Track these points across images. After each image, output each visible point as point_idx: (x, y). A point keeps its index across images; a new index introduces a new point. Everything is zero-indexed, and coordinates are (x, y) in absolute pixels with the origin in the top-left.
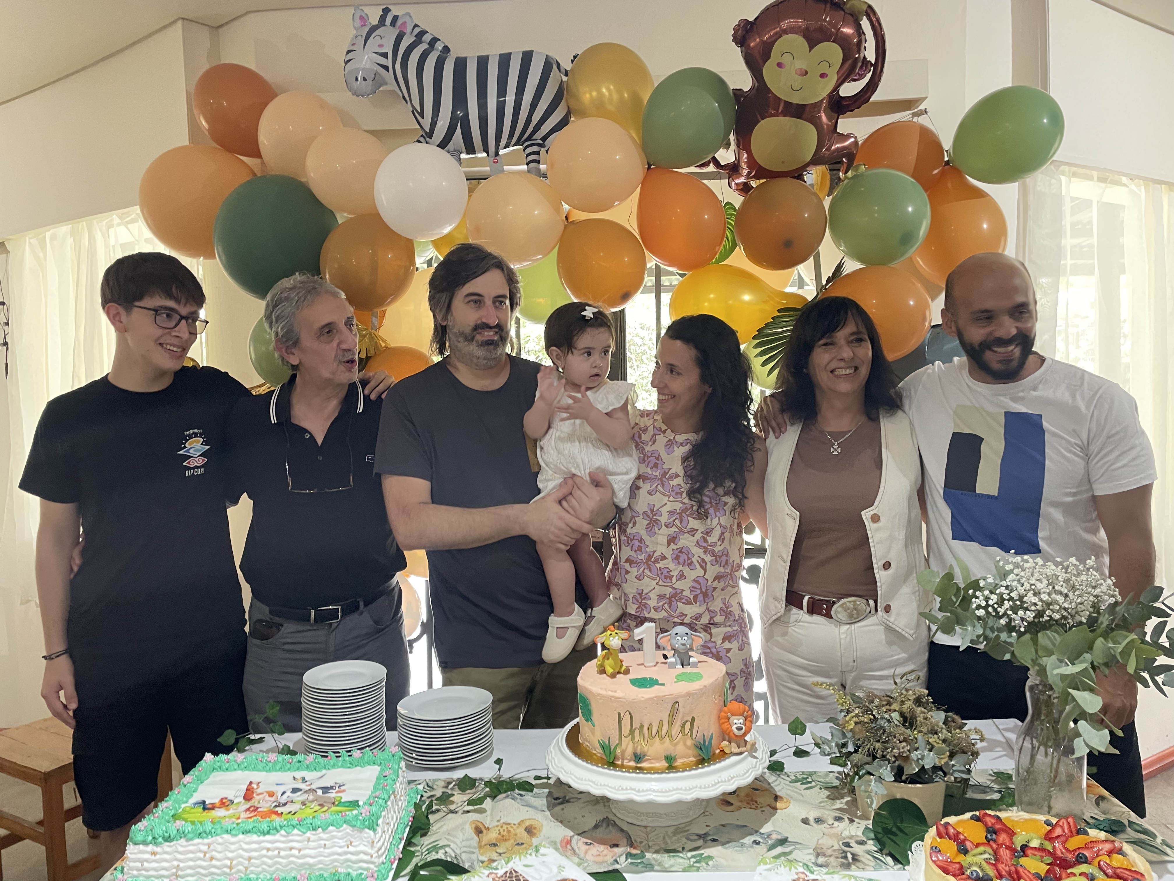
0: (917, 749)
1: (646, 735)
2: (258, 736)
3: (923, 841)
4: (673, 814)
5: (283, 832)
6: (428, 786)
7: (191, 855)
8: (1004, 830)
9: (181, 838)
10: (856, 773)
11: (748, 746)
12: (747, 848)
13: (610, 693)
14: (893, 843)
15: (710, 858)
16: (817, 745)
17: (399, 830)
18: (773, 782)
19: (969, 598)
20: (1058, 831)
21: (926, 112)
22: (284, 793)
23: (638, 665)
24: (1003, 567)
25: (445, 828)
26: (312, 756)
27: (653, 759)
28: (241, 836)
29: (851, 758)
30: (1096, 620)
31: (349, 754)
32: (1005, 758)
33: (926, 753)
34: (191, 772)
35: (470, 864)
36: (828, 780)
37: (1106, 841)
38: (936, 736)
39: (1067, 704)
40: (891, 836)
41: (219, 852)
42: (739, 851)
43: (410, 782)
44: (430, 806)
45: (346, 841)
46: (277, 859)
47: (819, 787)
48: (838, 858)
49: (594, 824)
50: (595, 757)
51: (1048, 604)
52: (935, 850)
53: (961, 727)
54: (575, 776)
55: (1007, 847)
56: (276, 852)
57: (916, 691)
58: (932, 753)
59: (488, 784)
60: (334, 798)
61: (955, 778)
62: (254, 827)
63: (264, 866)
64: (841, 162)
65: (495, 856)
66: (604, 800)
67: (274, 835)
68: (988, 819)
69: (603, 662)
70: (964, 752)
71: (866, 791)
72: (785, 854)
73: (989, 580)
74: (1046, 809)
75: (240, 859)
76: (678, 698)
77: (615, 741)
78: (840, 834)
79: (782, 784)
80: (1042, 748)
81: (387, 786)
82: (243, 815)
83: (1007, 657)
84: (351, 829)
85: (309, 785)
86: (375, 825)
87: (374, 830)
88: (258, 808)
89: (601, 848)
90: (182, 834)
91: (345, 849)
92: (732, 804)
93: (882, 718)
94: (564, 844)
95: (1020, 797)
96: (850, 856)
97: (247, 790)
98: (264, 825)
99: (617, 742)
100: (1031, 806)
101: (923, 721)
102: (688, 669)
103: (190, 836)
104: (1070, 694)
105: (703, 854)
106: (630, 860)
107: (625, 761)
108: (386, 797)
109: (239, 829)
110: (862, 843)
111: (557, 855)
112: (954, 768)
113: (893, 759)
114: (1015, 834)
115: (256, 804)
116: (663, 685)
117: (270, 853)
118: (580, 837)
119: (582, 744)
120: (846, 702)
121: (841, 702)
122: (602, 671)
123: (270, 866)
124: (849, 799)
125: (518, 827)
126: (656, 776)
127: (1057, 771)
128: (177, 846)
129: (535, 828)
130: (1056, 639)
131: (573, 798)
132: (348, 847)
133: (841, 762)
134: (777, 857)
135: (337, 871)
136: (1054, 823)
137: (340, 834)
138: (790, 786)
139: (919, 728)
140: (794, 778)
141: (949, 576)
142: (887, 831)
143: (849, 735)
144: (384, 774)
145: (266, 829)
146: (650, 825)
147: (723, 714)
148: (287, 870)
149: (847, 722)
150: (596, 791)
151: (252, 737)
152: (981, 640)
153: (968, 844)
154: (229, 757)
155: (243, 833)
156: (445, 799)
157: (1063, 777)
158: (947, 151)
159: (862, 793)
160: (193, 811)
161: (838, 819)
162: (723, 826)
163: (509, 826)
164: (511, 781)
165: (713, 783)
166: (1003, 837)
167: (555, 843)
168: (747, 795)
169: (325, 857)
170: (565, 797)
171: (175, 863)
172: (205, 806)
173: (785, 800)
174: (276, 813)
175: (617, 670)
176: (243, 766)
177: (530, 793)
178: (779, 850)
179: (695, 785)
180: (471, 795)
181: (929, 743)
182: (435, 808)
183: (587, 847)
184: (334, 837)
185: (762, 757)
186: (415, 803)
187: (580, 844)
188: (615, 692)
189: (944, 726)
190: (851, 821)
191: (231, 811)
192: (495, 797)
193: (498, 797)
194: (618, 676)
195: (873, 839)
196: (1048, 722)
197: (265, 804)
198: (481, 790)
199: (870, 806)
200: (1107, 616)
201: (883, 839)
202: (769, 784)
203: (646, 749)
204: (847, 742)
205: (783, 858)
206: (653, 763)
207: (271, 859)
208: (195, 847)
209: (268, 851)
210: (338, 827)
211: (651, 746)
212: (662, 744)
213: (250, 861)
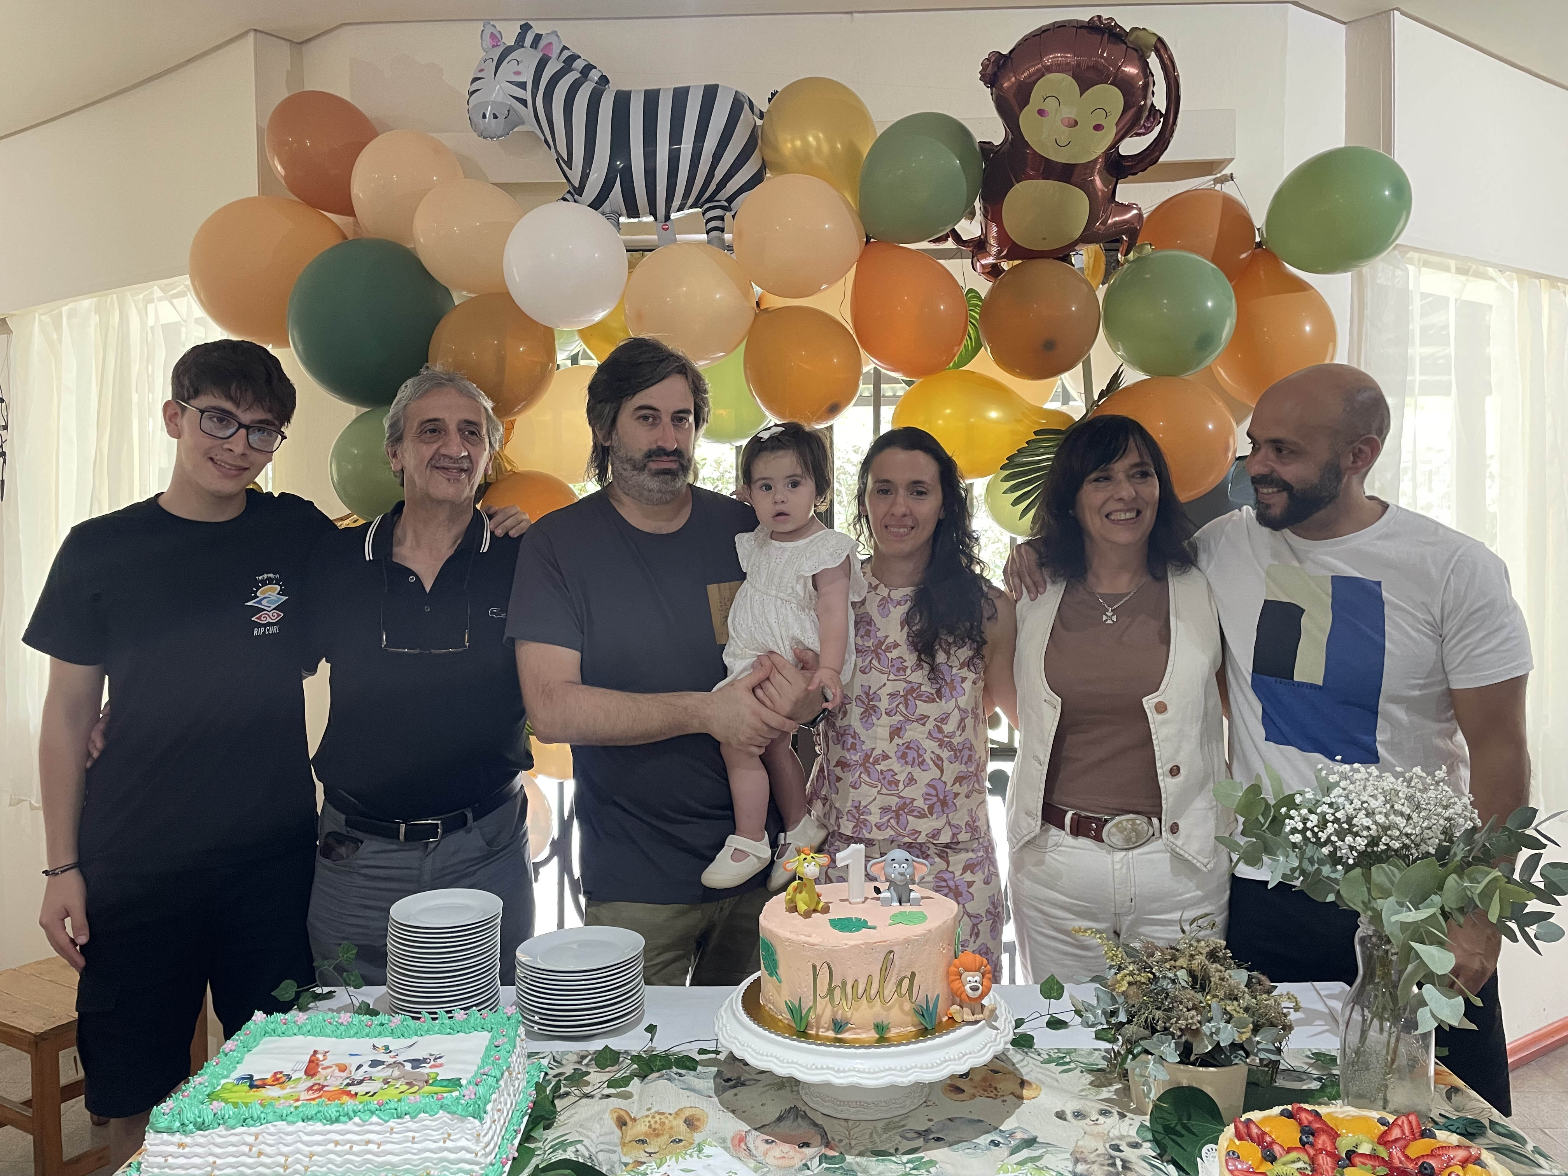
0: (1209, 1020)
1: (850, 996)
2: (326, 990)
3: (1217, 1144)
4: (884, 1104)
5: (357, 1120)
6: (555, 1060)
7: (232, 1149)
8: (1324, 1131)
9: (219, 1125)
10: (1129, 1051)
11: (986, 1012)
12: (982, 1149)
13: (803, 938)
14: (1177, 1147)
15: (932, 1163)
16: (1078, 1012)
17: (515, 1120)
18: (1018, 1063)
19: (1280, 818)
20: (1396, 1133)
21: (1232, 178)
22: (360, 1066)
23: (841, 900)
24: (1326, 778)
25: (576, 1118)
26: (399, 1018)
27: (858, 1028)
28: (300, 1124)
29: (1123, 1030)
30: (1447, 850)
31: (450, 1015)
32: (1327, 1034)
33: (1222, 1025)
34: (235, 1037)
35: (609, 1167)
36: (1091, 1060)
37: (1459, 1147)
38: (1235, 1003)
39: (1408, 963)
40: (1174, 1137)
41: (270, 1145)
42: (972, 1154)
43: (530, 1055)
44: (557, 1087)
45: (442, 1133)
46: (347, 1157)
47: (1079, 1069)
48: (1103, 1165)
49: (777, 1116)
50: (780, 1024)
51: (1386, 829)
52: (1232, 1155)
53: (1269, 992)
54: (753, 1050)
55: (1329, 1154)
56: (347, 1147)
57: (1211, 942)
58: (1230, 1026)
59: (636, 1059)
60: (428, 1074)
61: (1261, 1060)
62: (319, 1112)
63: (330, 1166)
64: (1119, 241)
65: (643, 1157)
66: (792, 1083)
67: (345, 1123)
68: (1303, 1116)
69: (794, 896)
70: (1273, 1025)
71: (1142, 1076)
72: (1033, 1159)
73: (1308, 796)
74: (1381, 1103)
75: (298, 1156)
76: (892, 946)
77: (807, 1003)
78: (1106, 1132)
79: (1031, 1065)
80: (1376, 1022)
81: (498, 1059)
82: (304, 1096)
83: (1331, 898)
84: (449, 1115)
85: (394, 1057)
86: (482, 1114)
87: (481, 1119)
88: (324, 1086)
89: (786, 1147)
90: (220, 1120)
91: (441, 1144)
92: (963, 1091)
93: (1165, 977)
94: (737, 1142)
95: (1345, 1086)
96: (1119, 1163)
97: (311, 1061)
98: (332, 1110)
99: (811, 1004)
100: (1361, 1099)
101: (1219, 982)
102: (907, 908)
103: (231, 1122)
104: (1412, 948)
105: (923, 1158)
106: (824, 1165)
107: (821, 1030)
108: (498, 1075)
109: (297, 1115)
110: (1135, 1146)
111: (727, 1156)
112: (1259, 1046)
113: (1179, 1033)
114: (1339, 1136)
115: (321, 1082)
116: (874, 928)
117: (339, 1148)
118: (758, 1133)
119: (764, 1006)
120: (1117, 956)
121: (1111, 955)
122: (793, 908)
123: (338, 1166)
124: (1120, 1086)
125: (675, 1118)
126: (863, 1050)
127: (1395, 1052)
128: (213, 1135)
129: (698, 1120)
130: (1395, 876)
131: (751, 1080)
132: (445, 1142)
133: (1110, 1036)
134: (1021, 1163)
136: (1391, 1121)
137: (435, 1123)
138: (1040, 1067)
139: (1213, 992)
140: (1047, 1057)
141: (1255, 789)
142: (1169, 1130)
143: (1121, 1000)
144: (496, 1044)
145: (334, 1115)
146: (852, 1117)
147: (953, 969)
149: (1118, 982)
150: (781, 1070)
151: (318, 990)
152: (1297, 874)
153: (1276, 1148)
154: (286, 1017)
155: (303, 1121)
156: (578, 1078)
157: (1403, 1060)
158: (1258, 229)
159: (1136, 1078)
160: (236, 1088)
161: (1104, 1113)
162: (949, 1119)
163: (662, 1117)
164: (667, 1055)
165: (938, 1062)
166: (1323, 1140)
167: (723, 1140)
168: (984, 1079)
169: (414, 1154)
170: (739, 1078)
171: (211, 1159)
172: (252, 1083)
173: (1034, 1086)
174: (348, 1093)
175: (812, 908)
176: (305, 1030)
177: (692, 1073)
178: (1025, 1153)
179: (913, 1064)
180: (613, 1074)
181: (1226, 1012)
182: (563, 1090)
183: (768, 1146)
184: (427, 1128)
185: (1005, 1027)
186: (537, 1083)
187: (759, 1142)
188: (810, 936)
189: (1246, 990)
190: (1122, 1116)
191: (288, 1090)
192: (643, 1077)
193: (649, 1077)
194: (813, 915)
195: (1150, 1141)
196: (1385, 986)
197: (334, 1081)
198: (626, 1067)
199: (1147, 1096)
200: (1462, 845)
201: (1164, 1141)
202: (1014, 1065)
203: (849, 1014)
204: (1118, 1008)
205: (1030, 1164)
206: (859, 1034)
207: (340, 1156)
208: (237, 1138)
209: (336, 1145)
210: (432, 1113)
211: (856, 1010)
212: (871, 1008)
213: (311, 1158)
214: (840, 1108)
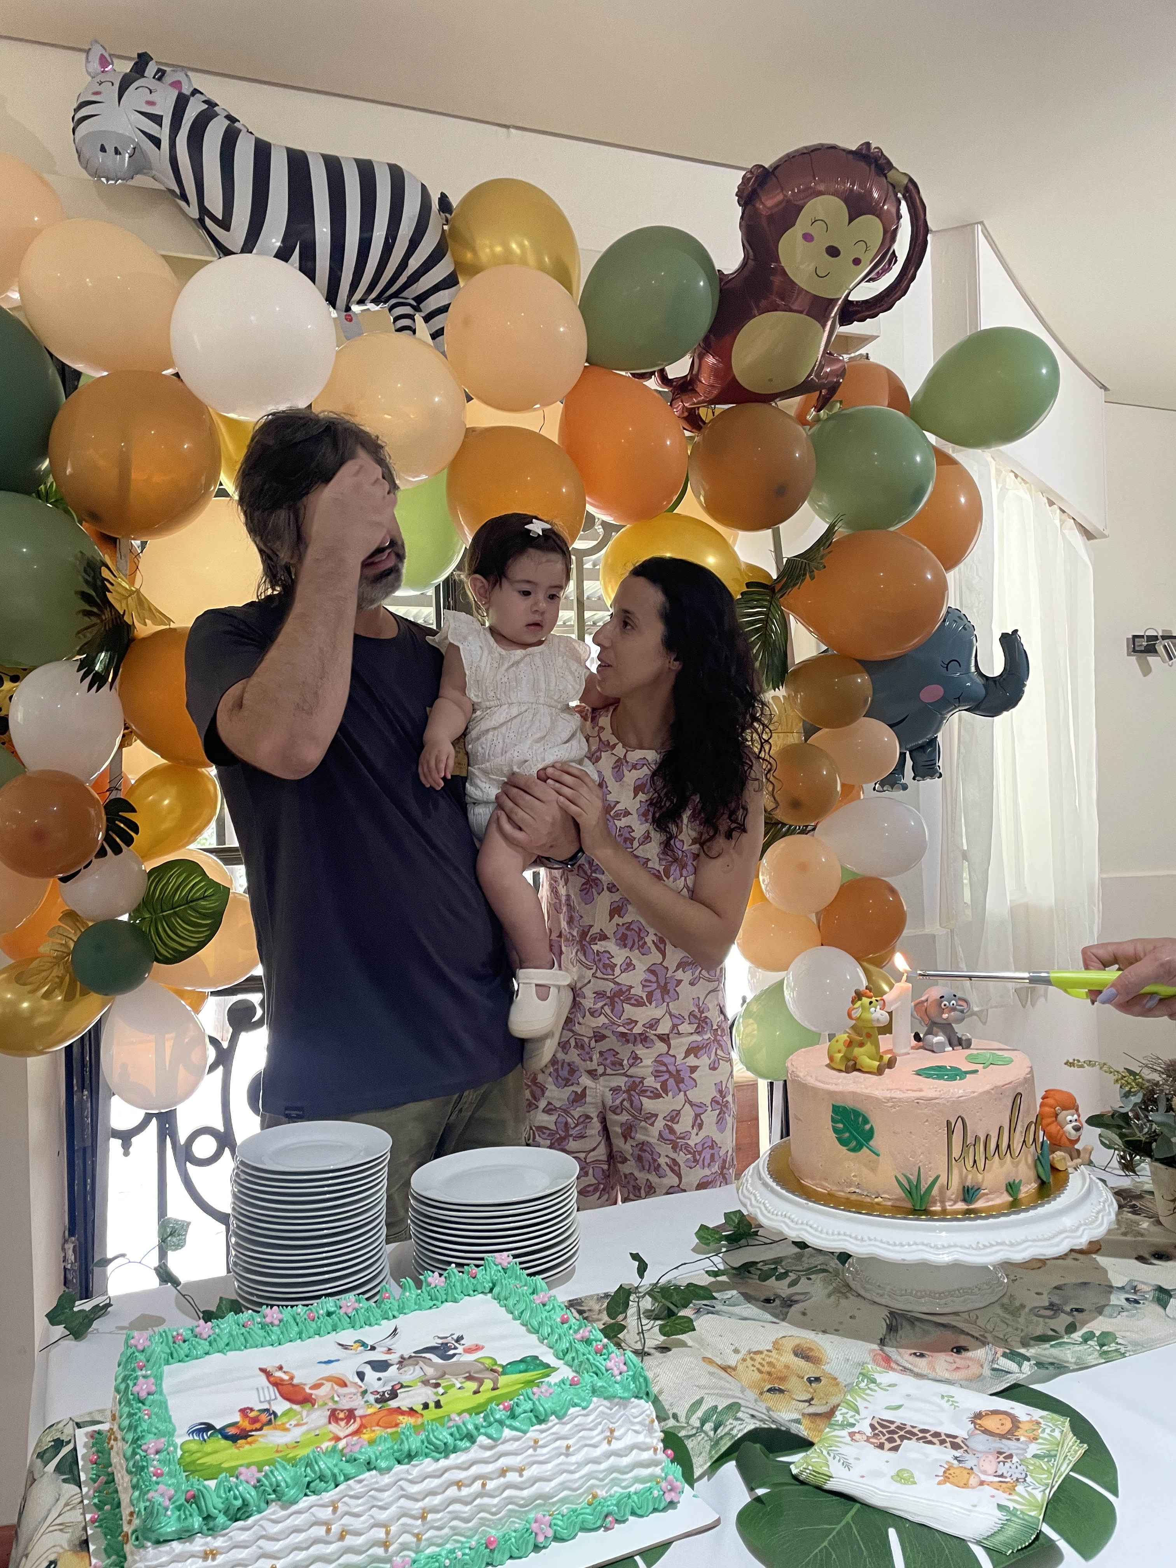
5: (482, 1440)
7: (296, 1537)
9: (267, 1503)
12: (1132, 1310)
22: (360, 1374)
27: (991, 1193)
28: (398, 1468)
41: (357, 1515)
45: (602, 1432)
46: (478, 1501)
54: (881, 1241)
63: (455, 1523)
67: (467, 1449)
75: (404, 1520)
77: (932, 1172)
84: (608, 1404)
85: (392, 1351)
88: (350, 1411)
91: (604, 1447)
94: (884, 1364)
97: (275, 1384)
103: (291, 1493)
105: (1093, 1331)
107: (947, 1204)
115: (335, 1406)
116: (973, 1073)
117: (465, 1491)
122: (851, 1067)
123: (466, 1521)
128: (263, 1523)
129: (810, 1349)
132: (609, 1442)
135: (595, 1497)
137: (590, 1418)
148: (500, 1519)
155: (399, 1462)
169: (572, 1472)
174: (399, 1412)
184: (581, 1428)
187: (909, 1358)
197: (353, 1401)
203: (979, 1178)
206: (992, 1200)
207: (466, 1504)
208: (303, 1516)
209: (459, 1489)
210: (584, 1404)
211: (988, 1172)
212: (1002, 1165)
213: (423, 1518)
214: (942, 1302)
